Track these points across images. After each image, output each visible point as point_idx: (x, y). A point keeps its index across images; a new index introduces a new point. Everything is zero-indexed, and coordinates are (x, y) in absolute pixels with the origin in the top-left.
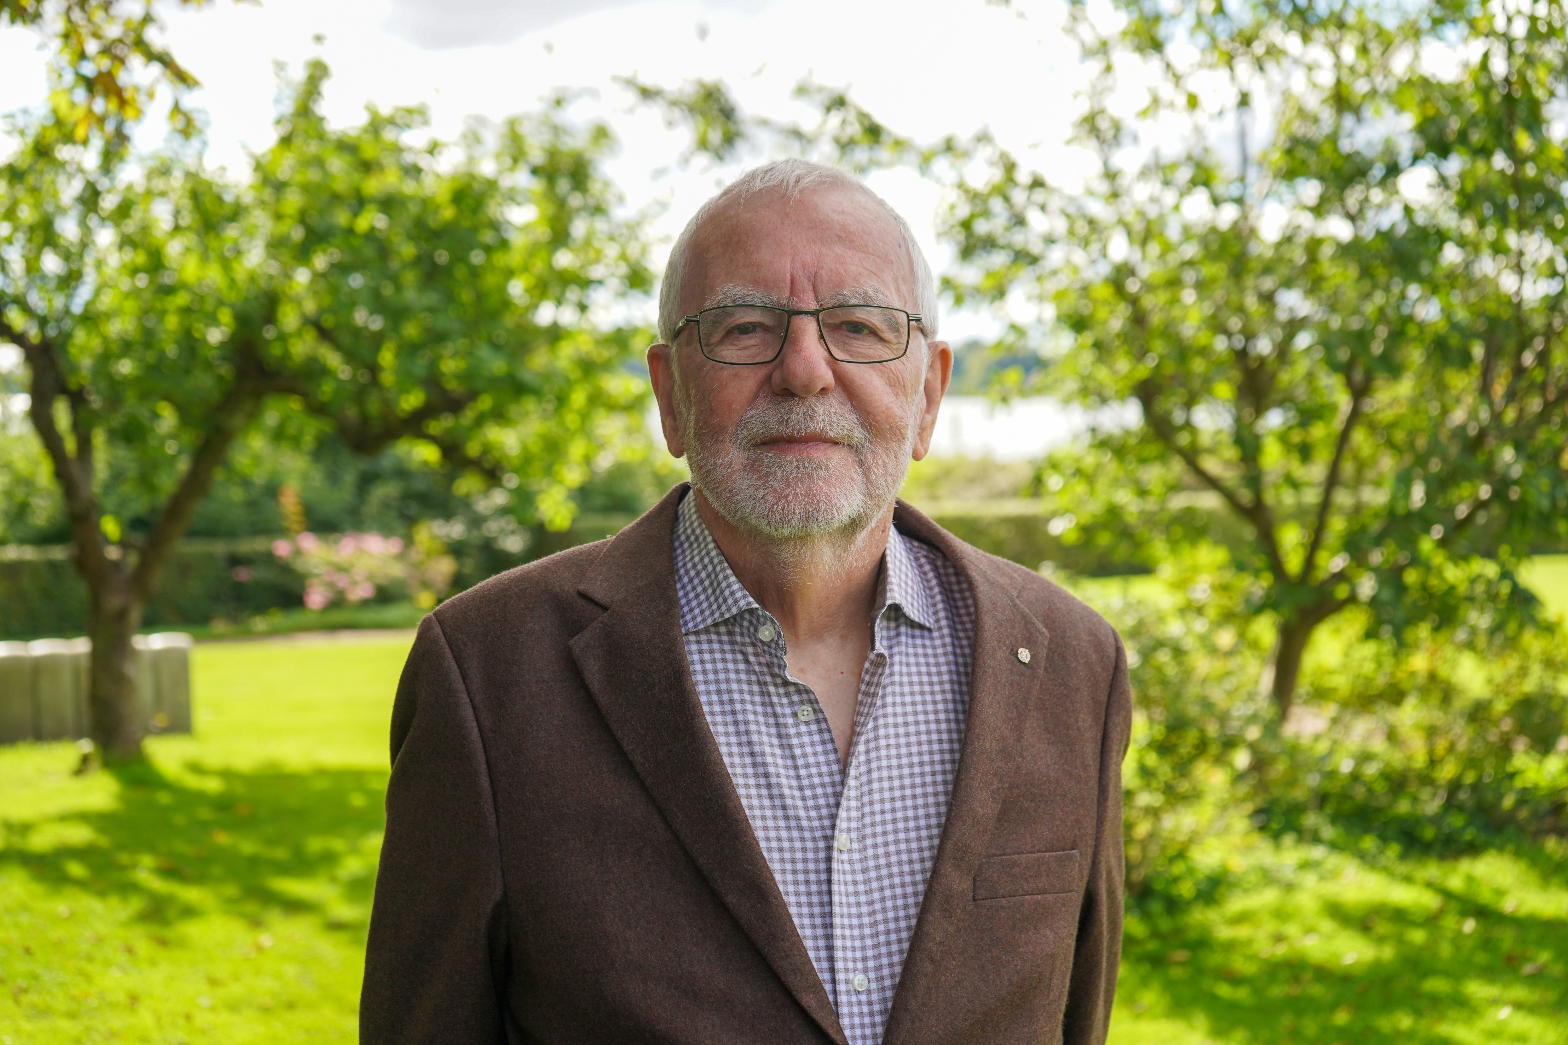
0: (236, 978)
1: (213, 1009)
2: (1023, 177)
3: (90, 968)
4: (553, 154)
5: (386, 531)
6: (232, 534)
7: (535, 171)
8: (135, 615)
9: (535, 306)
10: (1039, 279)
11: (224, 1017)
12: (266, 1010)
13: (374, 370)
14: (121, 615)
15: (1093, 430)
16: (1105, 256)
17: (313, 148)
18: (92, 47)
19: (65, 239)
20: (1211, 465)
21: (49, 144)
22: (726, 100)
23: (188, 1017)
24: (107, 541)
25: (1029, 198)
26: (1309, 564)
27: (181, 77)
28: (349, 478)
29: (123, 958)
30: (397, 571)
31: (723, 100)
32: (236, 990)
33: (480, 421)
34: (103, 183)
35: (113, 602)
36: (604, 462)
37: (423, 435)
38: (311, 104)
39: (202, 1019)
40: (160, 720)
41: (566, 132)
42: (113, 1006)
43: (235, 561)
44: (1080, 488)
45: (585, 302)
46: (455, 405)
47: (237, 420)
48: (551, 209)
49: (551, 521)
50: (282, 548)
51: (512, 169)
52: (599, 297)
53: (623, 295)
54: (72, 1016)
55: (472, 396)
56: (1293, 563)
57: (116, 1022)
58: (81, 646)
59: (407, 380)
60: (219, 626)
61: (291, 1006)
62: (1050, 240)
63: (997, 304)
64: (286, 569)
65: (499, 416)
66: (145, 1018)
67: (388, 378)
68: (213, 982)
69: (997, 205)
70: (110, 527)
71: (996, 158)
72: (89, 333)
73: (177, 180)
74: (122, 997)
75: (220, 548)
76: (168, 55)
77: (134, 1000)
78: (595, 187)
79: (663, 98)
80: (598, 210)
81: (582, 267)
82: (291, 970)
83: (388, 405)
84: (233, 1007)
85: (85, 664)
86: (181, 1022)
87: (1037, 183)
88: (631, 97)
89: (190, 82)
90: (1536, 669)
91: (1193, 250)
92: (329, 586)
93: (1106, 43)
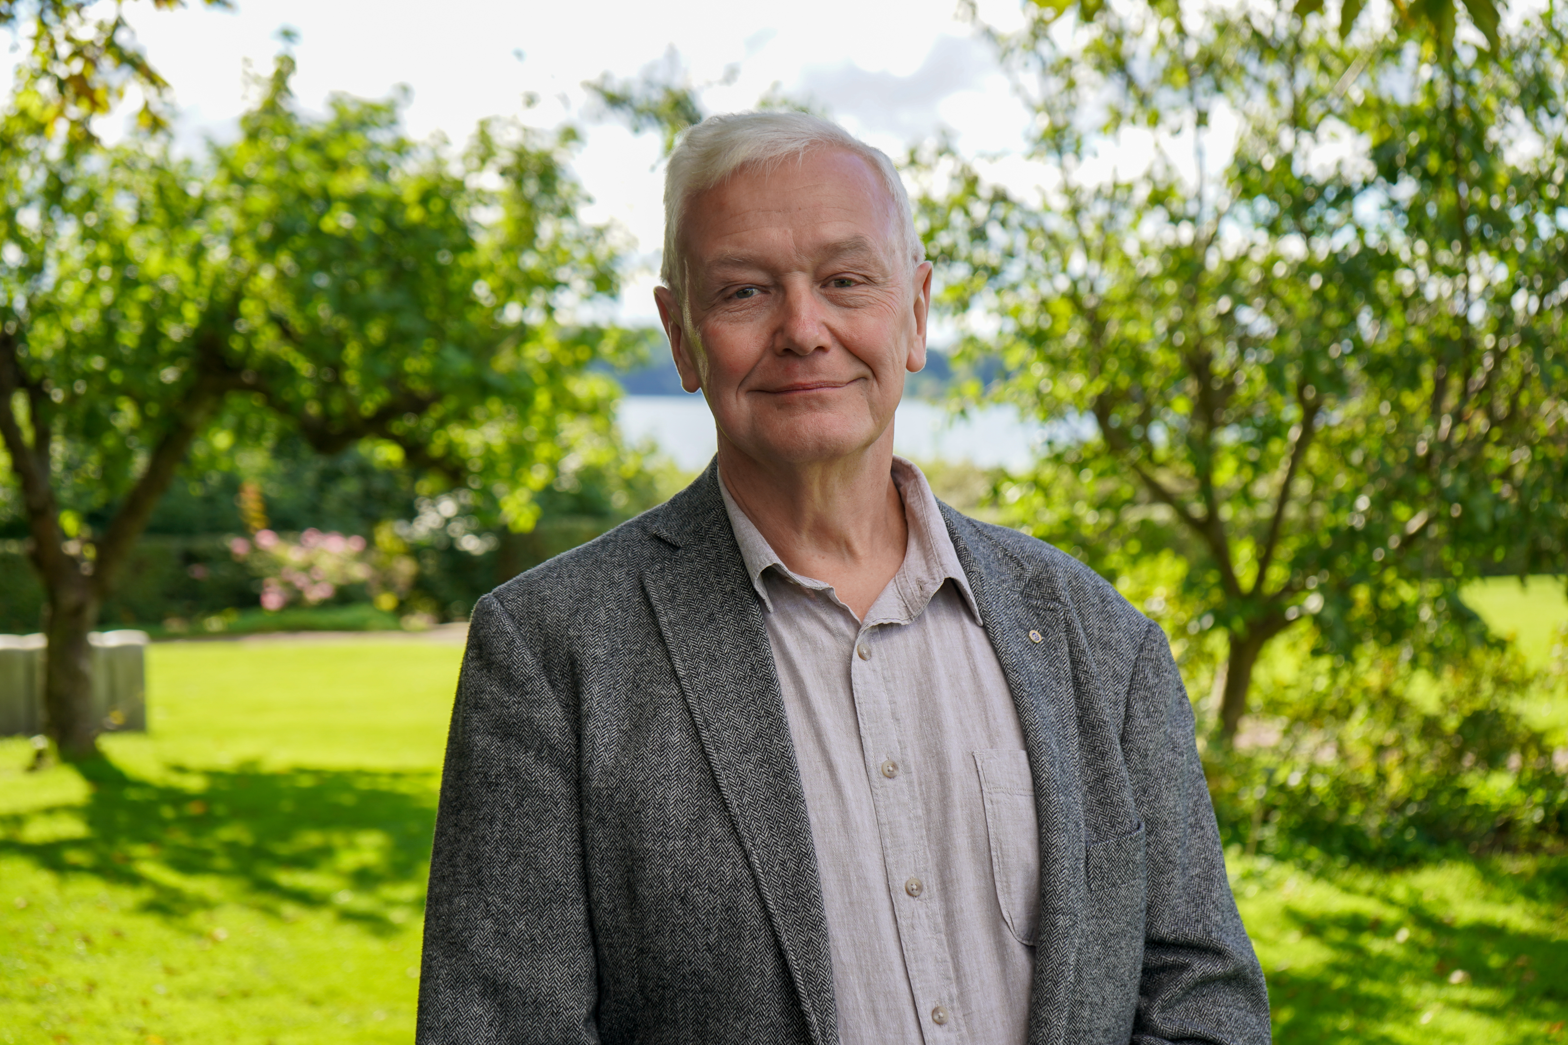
0: (192, 967)
1: (169, 996)
2: (985, 191)
3: (47, 956)
4: (521, 155)
5: (347, 531)
6: (188, 531)
7: (504, 172)
8: (92, 611)
9: (502, 306)
10: (998, 292)
11: (180, 1004)
12: (222, 998)
13: (337, 368)
14: (78, 611)
15: (1050, 443)
16: (1064, 270)
17: (281, 144)
18: (64, 50)
19: (26, 230)
20: (1165, 478)
21: (14, 135)
22: (694, 109)
23: (145, 1003)
24: (66, 537)
25: (990, 212)
26: (1261, 578)
27: (151, 78)
28: (310, 476)
29: (81, 947)
30: (359, 572)
31: (690, 109)
32: (191, 979)
33: (442, 423)
34: (67, 175)
35: (70, 598)
36: (572, 464)
37: (386, 434)
38: (280, 102)
39: (159, 1005)
40: (116, 717)
41: (537, 133)
42: (71, 992)
43: (190, 558)
44: (1037, 500)
45: (552, 303)
46: (419, 406)
47: (199, 417)
48: (518, 211)
49: (515, 523)
50: (237, 546)
51: (479, 170)
52: (565, 299)
53: (589, 298)
54: (31, 1001)
55: (438, 397)
56: (1246, 577)
57: (74, 1007)
58: (36, 642)
59: (370, 380)
60: (174, 625)
61: (246, 995)
62: (1010, 254)
63: (959, 316)
64: (242, 566)
65: (463, 417)
66: (102, 1004)
67: (352, 378)
68: (170, 971)
69: (957, 218)
70: (69, 522)
71: (957, 171)
72: (50, 326)
73: (142, 174)
74: (78, 984)
75: (175, 545)
76: (139, 57)
77: (91, 987)
78: (563, 189)
79: (631, 105)
80: (566, 212)
81: (549, 269)
82: (246, 961)
83: (352, 404)
84: (191, 995)
85: (40, 660)
86: (138, 1007)
87: (1000, 197)
88: (598, 103)
89: (160, 83)
90: (1487, 687)
91: (1152, 266)
92: (288, 585)
93: (1069, 61)
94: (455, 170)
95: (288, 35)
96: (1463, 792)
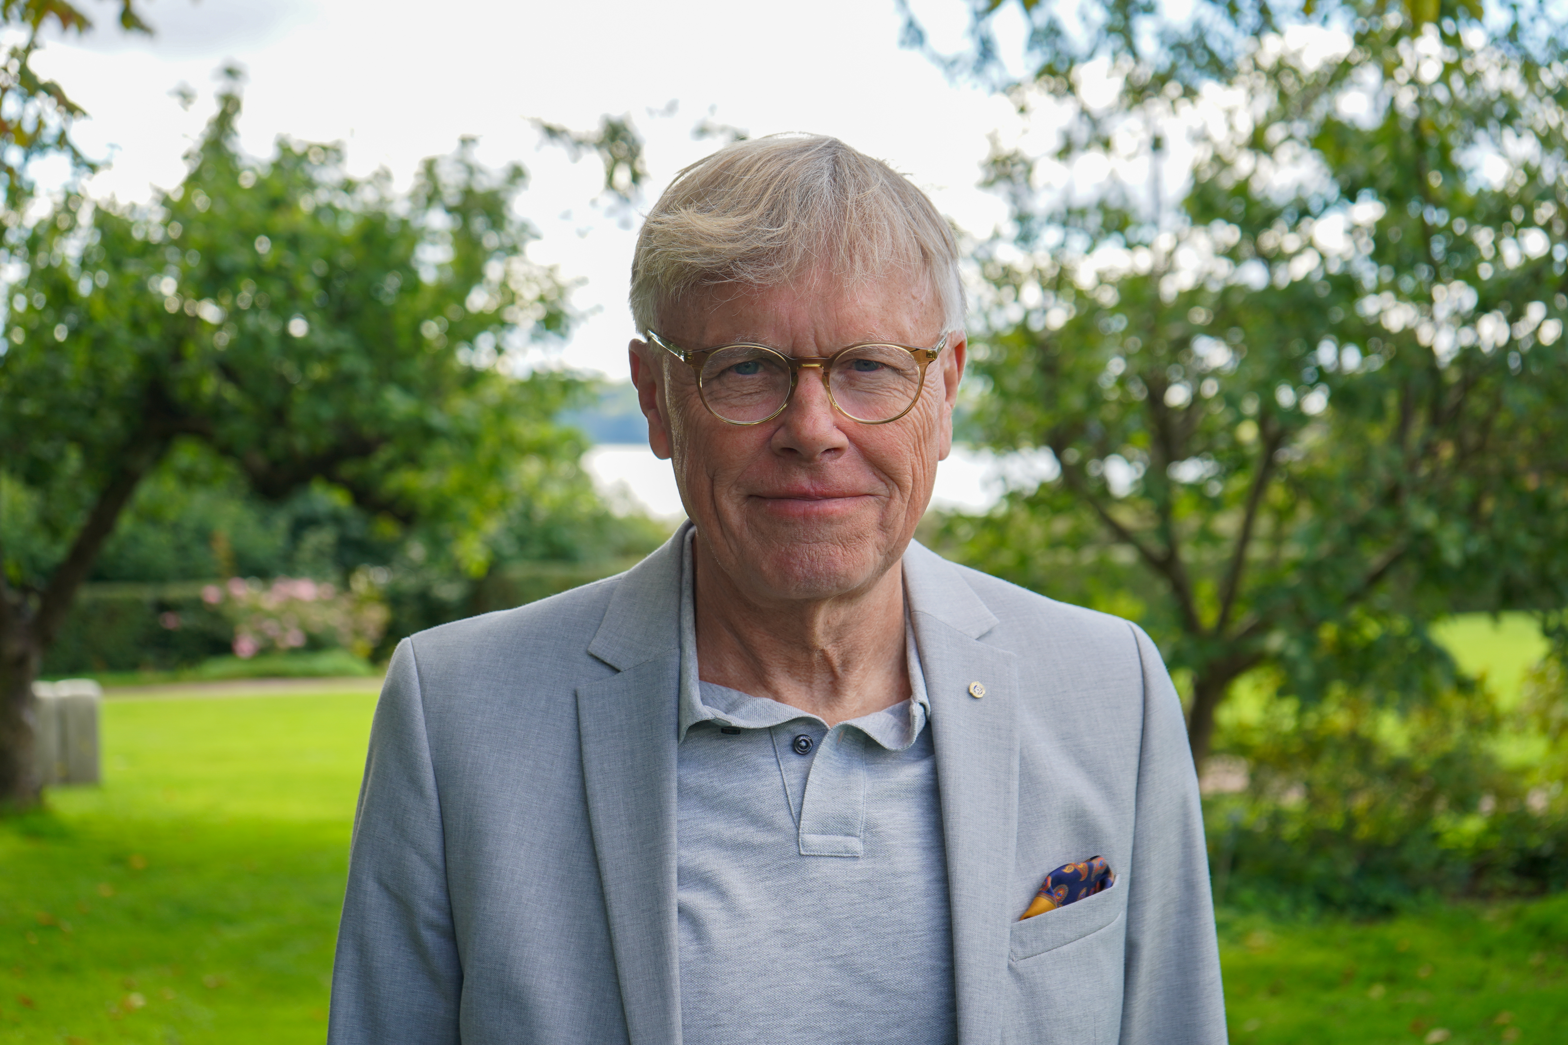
4: (468, 193)
5: (318, 575)
6: (160, 578)
7: (450, 210)
8: (35, 662)
9: (452, 350)
14: (21, 662)
16: (1017, 301)
20: (1125, 517)
24: (9, 585)
26: (1224, 619)
27: (69, 107)
30: (331, 617)
33: (391, 467)
35: (13, 647)
37: (333, 480)
38: (223, 140)
41: (481, 171)
43: (163, 607)
45: (502, 344)
50: (211, 593)
51: (426, 209)
52: (516, 339)
56: (1208, 616)
60: (146, 674)
64: (215, 614)
70: (12, 570)
73: (85, 217)
75: (147, 594)
76: (55, 86)
79: (569, 137)
80: (514, 250)
81: (499, 309)
89: (76, 112)
90: (1458, 730)
91: (1108, 297)
92: (259, 632)
93: (1018, 85)
94: (400, 208)
95: (231, 73)
96: (1436, 836)
